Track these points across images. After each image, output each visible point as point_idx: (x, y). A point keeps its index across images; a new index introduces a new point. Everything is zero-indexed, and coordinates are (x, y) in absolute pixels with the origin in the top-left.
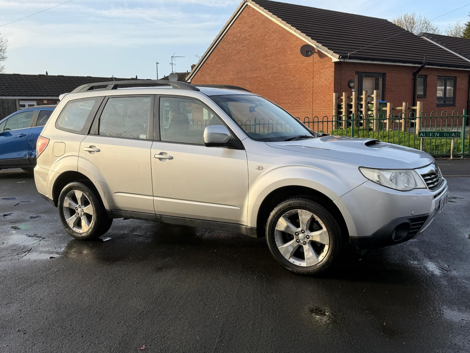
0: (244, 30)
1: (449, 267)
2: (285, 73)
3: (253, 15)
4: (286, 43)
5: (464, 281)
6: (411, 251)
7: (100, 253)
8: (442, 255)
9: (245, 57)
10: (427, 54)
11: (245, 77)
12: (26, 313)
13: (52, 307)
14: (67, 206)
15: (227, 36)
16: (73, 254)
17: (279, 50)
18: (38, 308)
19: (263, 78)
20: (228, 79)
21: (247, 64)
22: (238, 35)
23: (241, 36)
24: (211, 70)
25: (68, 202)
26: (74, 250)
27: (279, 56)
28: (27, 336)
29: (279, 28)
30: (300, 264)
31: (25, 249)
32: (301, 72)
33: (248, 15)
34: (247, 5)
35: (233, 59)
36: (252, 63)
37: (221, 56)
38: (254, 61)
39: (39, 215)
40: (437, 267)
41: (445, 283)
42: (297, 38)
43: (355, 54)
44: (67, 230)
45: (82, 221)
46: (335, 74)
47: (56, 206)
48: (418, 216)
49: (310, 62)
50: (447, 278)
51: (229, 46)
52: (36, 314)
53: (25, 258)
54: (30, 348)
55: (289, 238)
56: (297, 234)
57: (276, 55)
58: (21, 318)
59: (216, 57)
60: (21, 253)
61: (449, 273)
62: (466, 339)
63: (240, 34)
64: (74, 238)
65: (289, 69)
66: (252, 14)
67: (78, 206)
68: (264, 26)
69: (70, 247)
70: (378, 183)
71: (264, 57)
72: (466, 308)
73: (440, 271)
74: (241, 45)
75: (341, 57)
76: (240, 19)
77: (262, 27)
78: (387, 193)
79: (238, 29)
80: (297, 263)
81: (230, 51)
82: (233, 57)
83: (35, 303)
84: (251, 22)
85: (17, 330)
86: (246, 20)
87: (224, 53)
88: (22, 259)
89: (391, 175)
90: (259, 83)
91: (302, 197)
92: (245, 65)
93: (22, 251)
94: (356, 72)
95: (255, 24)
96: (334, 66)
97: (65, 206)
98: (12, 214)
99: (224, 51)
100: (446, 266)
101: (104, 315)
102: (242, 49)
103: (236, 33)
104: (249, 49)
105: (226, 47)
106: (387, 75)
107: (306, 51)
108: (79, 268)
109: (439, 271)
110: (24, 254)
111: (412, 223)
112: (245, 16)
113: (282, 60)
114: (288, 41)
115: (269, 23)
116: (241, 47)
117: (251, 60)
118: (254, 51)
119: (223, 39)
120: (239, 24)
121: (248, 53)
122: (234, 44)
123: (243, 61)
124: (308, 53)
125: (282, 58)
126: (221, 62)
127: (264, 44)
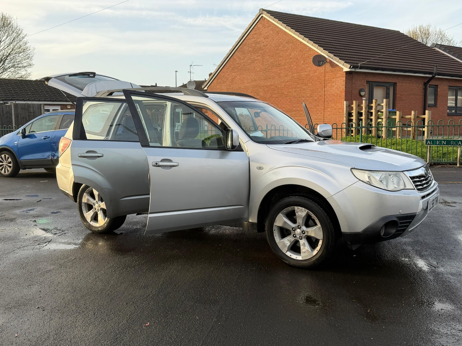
0: (259, 40)
1: (438, 264)
2: (297, 82)
3: (268, 27)
4: (299, 53)
5: (449, 276)
6: (404, 249)
7: (114, 245)
8: (433, 253)
9: (259, 66)
10: (437, 65)
12: (45, 293)
13: (68, 289)
14: (86, 202)
15: (242, 46)
16: (90, 245)
17: (292, 60)
18: (55, 290)
19: (276, 87)
20: (243, 87)
21: (261, 73)
22: (253, 45)
23: (256, 46)
24: (227, 78)
25: (86, 198)
26: (90, 242)
27: (292, 65)
28: (45, 313)
29: (292, 39)
30: (296, 257)
31: (46, 240)
32: (313, 80)
33: (263, 26)
34: (262, 16)
35: (248, 68)
36: (266, 72)
37: (237, 65)
38: (268, 70)
39: (59, 211)
40: (426, 264)
41: (431, 278)
42: (310, 48)
43: (366, 64)
44: (85, 223)
45: (98, 215)
46: (346, 83)
47: (76, 201)
48: (406, 215)
49: (322, 71)
50: (433, 274)
51: (244, 56)
52: (54, 295)
53: (46, 248)
54: (48, 322)
55: (287, 233)
56: (294, 229)
57: (290, 64)
58: (41, 298)
59: (232, 66)
60: (42, 243)
61: (436, 269)
62: (442, 325)
63: (255, 44)
64: (90, 232)
65: (301, 78)
66: (267, 25)
67: (95, 201)
68: (278, 37)
69: (87, 239)
70: (368, 183)
71: (278, 66)
72: (447, 300)
73: (429, 267)
74: (256, 55)
75: (352, 67)
76: (256, 31)
77: (276, 37)
78: (376, 193)
79: (253, 40)
80: (294, 256)
81: (245, 60)
82: (248, 66)
83: (53, 285)
84: (266, 33)
85: (37, 307)
86: (261, 31)
87: (239, 62)
88: (43, 249)
89: (381, 176)
90: (272, 91)
91: (298, 196)
92: (259, 73)
93: (43, 242)
94: (367, 81)
95: (270, 35)
96: (345, 75)
97: (84, 202)
98: (35, 209)
99: (240, 60)
100: (435, 263)
101: (114, 297)
102: (257, 58)
103: (251, 44)
104: (263, 59)
105: (241, 56)
106: (398, 85)
107: (318, 61)
108: (94, 257)
109: (427, 268)
110: (45, 245)
111: (400, 221)
112: (260, 27)
113: (295, 69)
114: (300, 51)
115: (283, 34)
116: (256, 57)
117: (265, 69)
118: (268, 61)
119: (238, 49)
120: (254, 34)
121: (262, 62)
122: (250, 54)
123: (257, 70)
124: (320, 63)
125: (295, 67)
126: (236, 70)
127: (278, 54)
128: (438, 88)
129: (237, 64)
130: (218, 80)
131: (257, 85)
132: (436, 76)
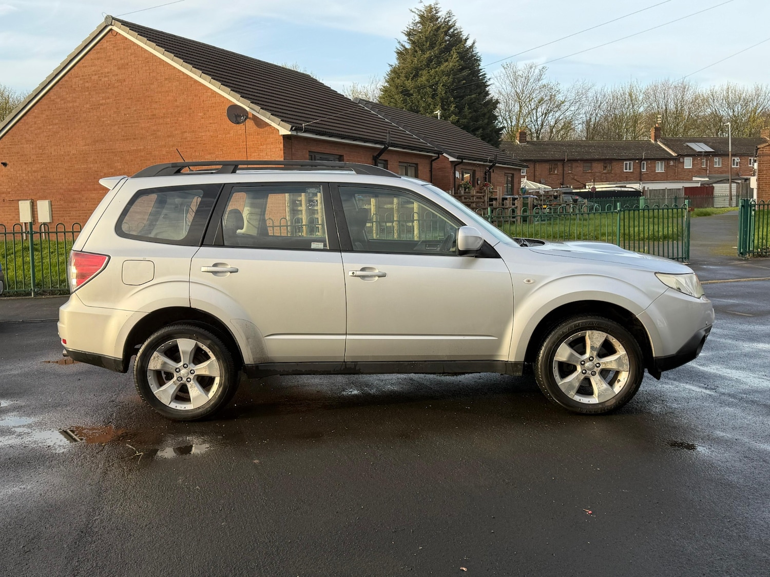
0: (106, 70)
2: (193, 147)
3: (125, 49)
4: (193, 99)
9: (110, 116)
11: (111, 149)
14: (158, 368)
15: (70, 78)
17: (179, 109)
20: (74, 152)
21: (116, 127)
22: (95, 77)
23: (100, 80)
24: (36, 134)
25: (160, 360)
27: (181, 119)
29: (178, 75)
30: (588, 401)
33: (114, 47)
34: (111, 30)
35: (85, 118)
38: (130, 123)
42: (214, 93)
45: (190, 390)
46: (284, 153)
49: (240, 132)
51: (74, 95)
55: (571, 370)
57: (175, 116)
59: (48, 113)
63: (99, 77)
65: (201, 141)
66: (122, 45)
68: (148, 68)
70: (678, 290)
71: (150, 119)
74: (101, 95)
75: (294, 128)
76: (98, 53)
77: (144, 69)
79: (93, 68)
81: (77, 104)
82: (85, 115)
84: (121, 59)
86: (109, 54)
87: (63, 106)
90: (141, 160)
92: (111, 129)
94: (309, 152)
95: (130, 64)
96: (282, 141)
97: (152, 369)
99: (65, 103)
102: (104, 101)
103: (89, 75)
104: (118, 103)
105: (68, 96)
106: (345, 158)
112: (108, 48)
113: (186, 125)
114: (196, 96)
116: (101, 98)
117: (123, 121)
118: (129, 108)
120: (95, 59)
121: (116, 110)
122: (86, 93)
123: (106, 122)
124: (238, 119)
125: (187, 122)
126: (57, 121)
127: (149, 97)
128: (388, 164)
129: (57, 109)
130: (12, 136)
131: (108, 150)
132: (390, 148)
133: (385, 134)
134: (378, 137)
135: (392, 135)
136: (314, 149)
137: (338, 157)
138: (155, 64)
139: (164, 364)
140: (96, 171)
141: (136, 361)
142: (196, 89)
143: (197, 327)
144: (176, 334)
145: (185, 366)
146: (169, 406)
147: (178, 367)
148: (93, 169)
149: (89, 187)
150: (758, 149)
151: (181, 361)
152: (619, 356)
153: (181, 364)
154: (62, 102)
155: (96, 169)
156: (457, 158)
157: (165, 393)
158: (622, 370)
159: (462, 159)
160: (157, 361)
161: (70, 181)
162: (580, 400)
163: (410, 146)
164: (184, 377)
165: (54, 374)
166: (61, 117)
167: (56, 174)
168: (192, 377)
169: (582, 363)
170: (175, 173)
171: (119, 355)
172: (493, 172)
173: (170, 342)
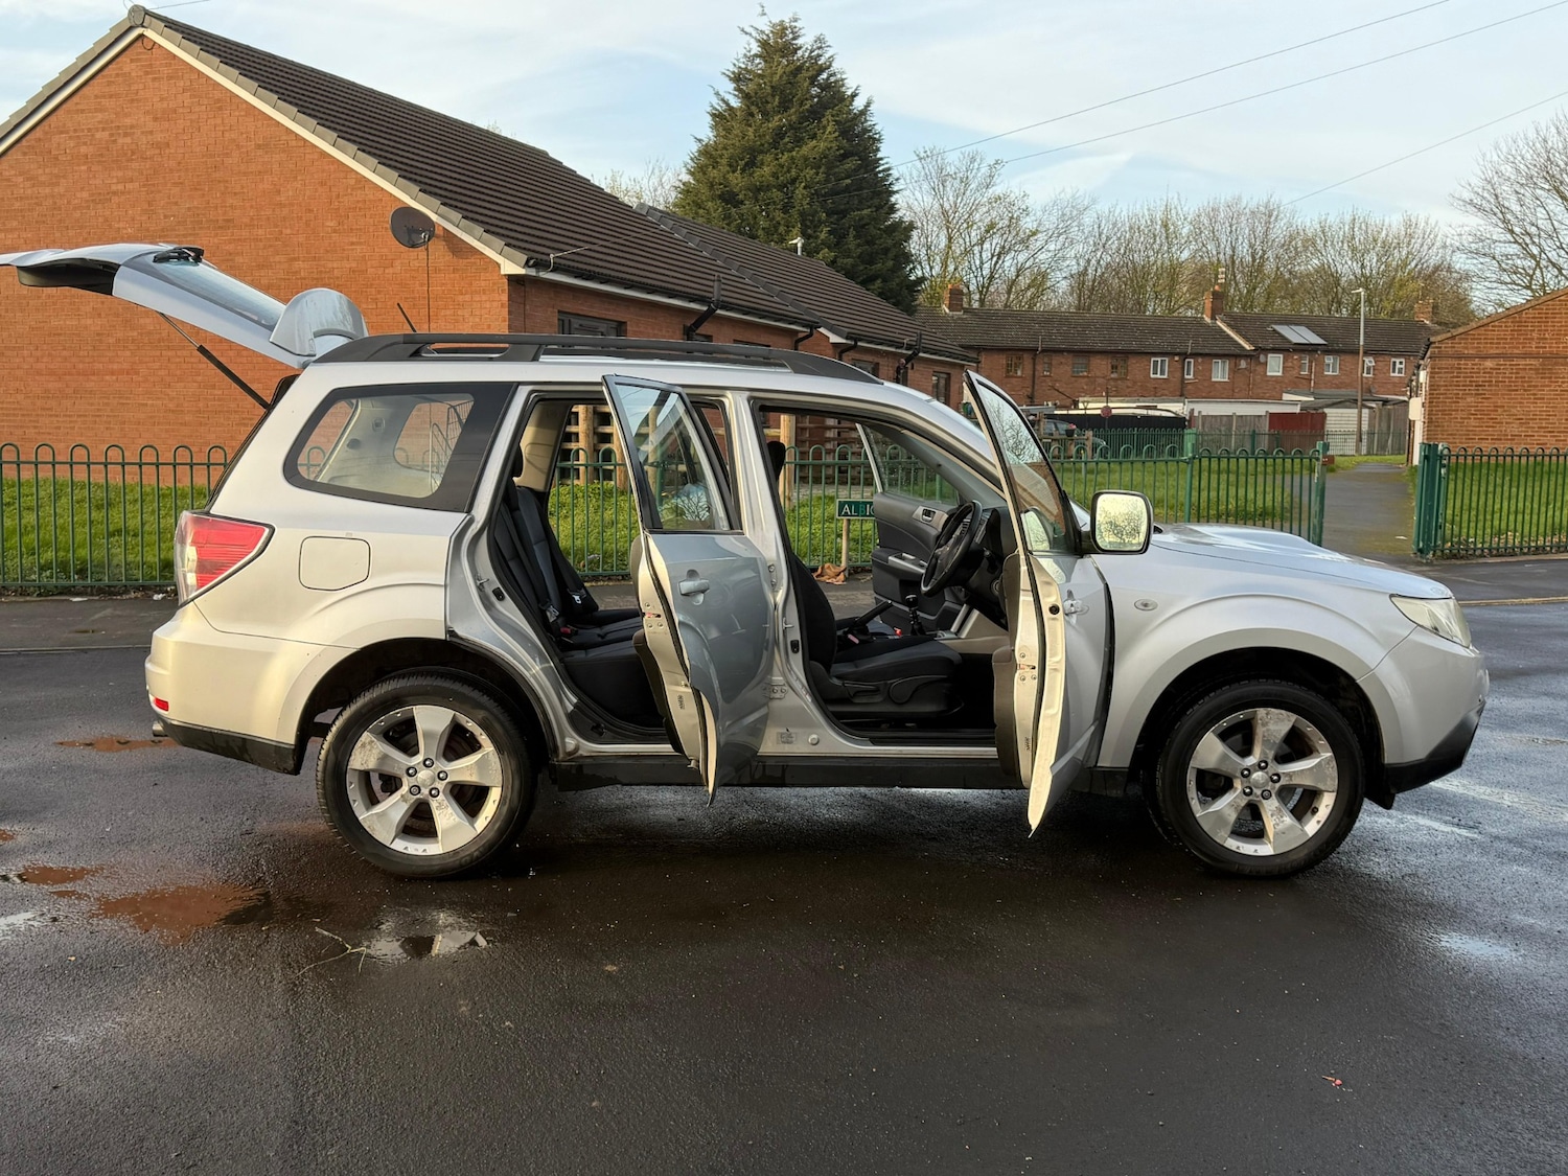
0: (128, 121)
3: (170, 78)
4: (316, 190)
9: (133, 219)
14: (369, 766)
15: (46, 133)
17: (286, 211)
22: (102, 135)
23: (115, 141)
25: (375, 750)
27: (288, 231)
29: (284, 138)
30: (1256, 851)
32: (379, 292)
33: (147, 73)
34: (141, 36)
37: (17, 205)
46: (510, 313)
49: (416, 263)
51: (56, 171)
55: (1223, 787)
57: (276, 226)
63: (111, 135)
66: (165, 71)
67: (423, 758)
68: (219, 121)
70: (1436, 631)
71: (221, 228)
74: (114, 174)
75: (532, 262)
76: (110, 83)
77: (211, 122)
79: (100, 116)
80: (1248, 848)
81: (62, 190)
82: (77, 214)
84: (162, 99)
87: (29, 191)
94: (559, 312)
95: (180, 111)
96: (506, 287)
97: (358, 768)
99: (34, 185)
102: (120, 187)
103: (89, 130)
104: (152, 192)
105: (40, 171)
107: (410, 230)
112: (133, 74)
113: (300, 245)
114: (322, 184)
115: (243, 113)
116: (115, 181)
117: (163, 230)
118: (176, 203)
119: (24, 142)
120: (104, 97)
121: (146, 206)
122: (83, 168)
123: (124, 231)
124: (414, 236)
125: (301, 239)
126: (15, 224)
127: (219, 182)
132: (719, 312)
133: (711, 283)
134: (693, 287)
135: (723, 286)
136: (569, 306)
137: (614, 325)
138: (237, 113)
139: (384, 758)
140: (98, 334)
141: (323, 752)
142: (323, 171)
143: (457, 683)
144: (409, 695)
145: (427, 763)
146: (391, 846)
147: (412, 764)
148: (93, 329)
149: (81, 366)
150: (1432, 343)
151: (417, 752)
152: (1318, 760)
153: (419, 758)
154: (28, 184)
155: (99, 328)
156: (847, 338)
157: (383, 820)
158: (1323, 788)
159: (856, 341)
160: (368, 753)
161: (39, 353)
162: (1238, 848)
163: (757, 309)
164: (425, 787)
165: (96, 771)
166: (23, 217)
167: (10, 335)
168: (441, 785)
169: (1246, 772)
170: (411, 356)
171: (289, 737)
172: (912, 368)
173: (398, 714)
